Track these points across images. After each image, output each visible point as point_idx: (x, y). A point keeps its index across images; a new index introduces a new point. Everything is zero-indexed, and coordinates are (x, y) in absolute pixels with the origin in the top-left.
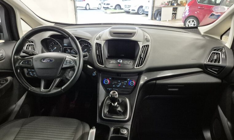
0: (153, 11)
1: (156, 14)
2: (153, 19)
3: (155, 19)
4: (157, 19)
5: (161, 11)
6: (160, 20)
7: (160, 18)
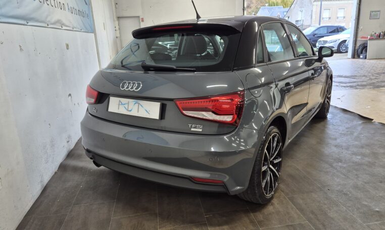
0: (355, 47)
1: (360, 50)
2: (356, 56)
3: (359, 57)
4: (361, 57)
5: (367, 46)
6: (366, 58)
7: (365, 55)
